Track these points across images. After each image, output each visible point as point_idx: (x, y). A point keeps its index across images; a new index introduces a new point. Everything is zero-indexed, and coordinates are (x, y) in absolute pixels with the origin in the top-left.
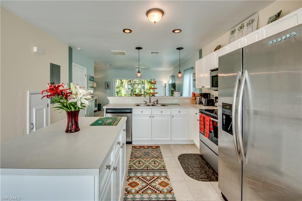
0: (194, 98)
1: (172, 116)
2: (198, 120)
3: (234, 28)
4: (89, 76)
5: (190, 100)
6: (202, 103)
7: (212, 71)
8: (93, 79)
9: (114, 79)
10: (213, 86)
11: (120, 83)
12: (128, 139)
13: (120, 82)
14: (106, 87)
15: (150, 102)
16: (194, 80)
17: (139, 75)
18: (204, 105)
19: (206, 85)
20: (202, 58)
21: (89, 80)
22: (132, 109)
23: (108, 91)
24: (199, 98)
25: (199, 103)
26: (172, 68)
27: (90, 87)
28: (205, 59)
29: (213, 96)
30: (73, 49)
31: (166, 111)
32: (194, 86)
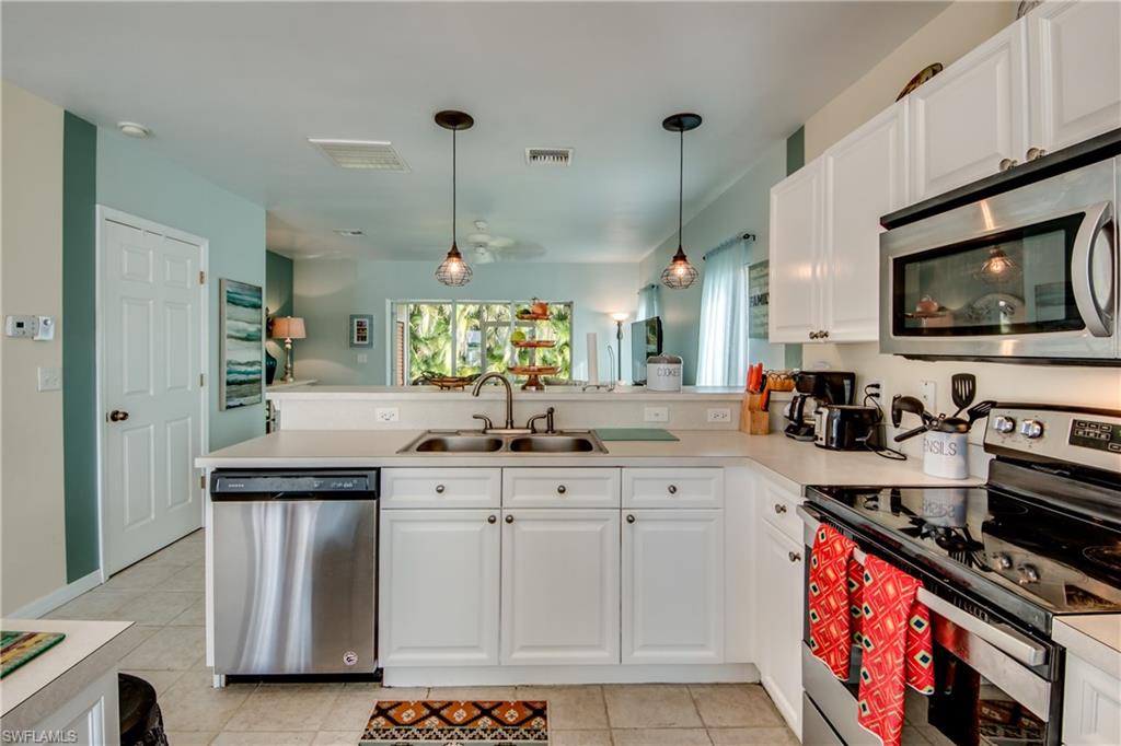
0: (759, 398)
1: (626, 513)
2: (795, 557)
4: (224, 284)
5: (737, 408)
6: (811, 432)
7: (892, 222)
8: (255, 300)
9: (388, 302)
10: (901, 327)
11: (439, 324)
12: (355, 659)
13: (437, 317)
14: (352, 338)
15: (510, 423)
16: (762, 300)
17: (454, 267)
18: (823, 443)
19: (838, 323)
20: (802, 164)
21: (225, 299)
22: (378, 470)
23: (363, 356)
24: (789, 397)
25: (787, 430)
26: (651, 251)
27: (230, 337)
28: (831, 160)
29: (874, 391)
30: (99, 129)
31: (592, 484)
32: (761, 330)
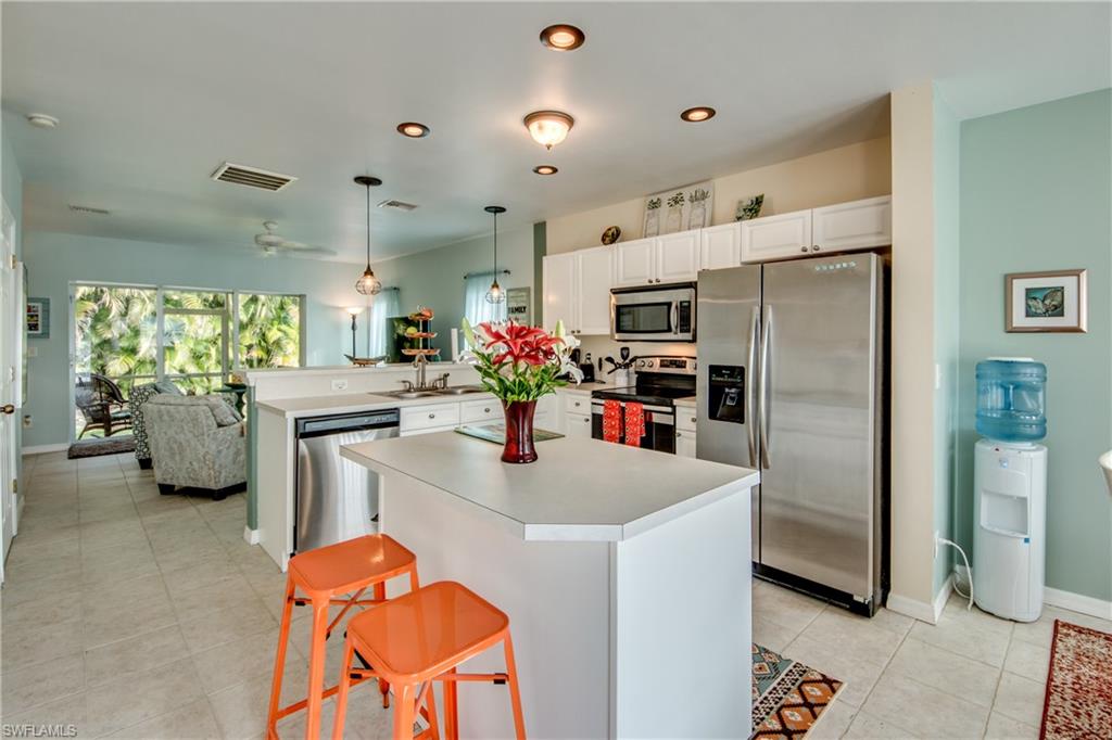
2: (588, 420)
3: (659, 196)
7: (616, 292)
10: (619, 330)
22: (398, 409)
